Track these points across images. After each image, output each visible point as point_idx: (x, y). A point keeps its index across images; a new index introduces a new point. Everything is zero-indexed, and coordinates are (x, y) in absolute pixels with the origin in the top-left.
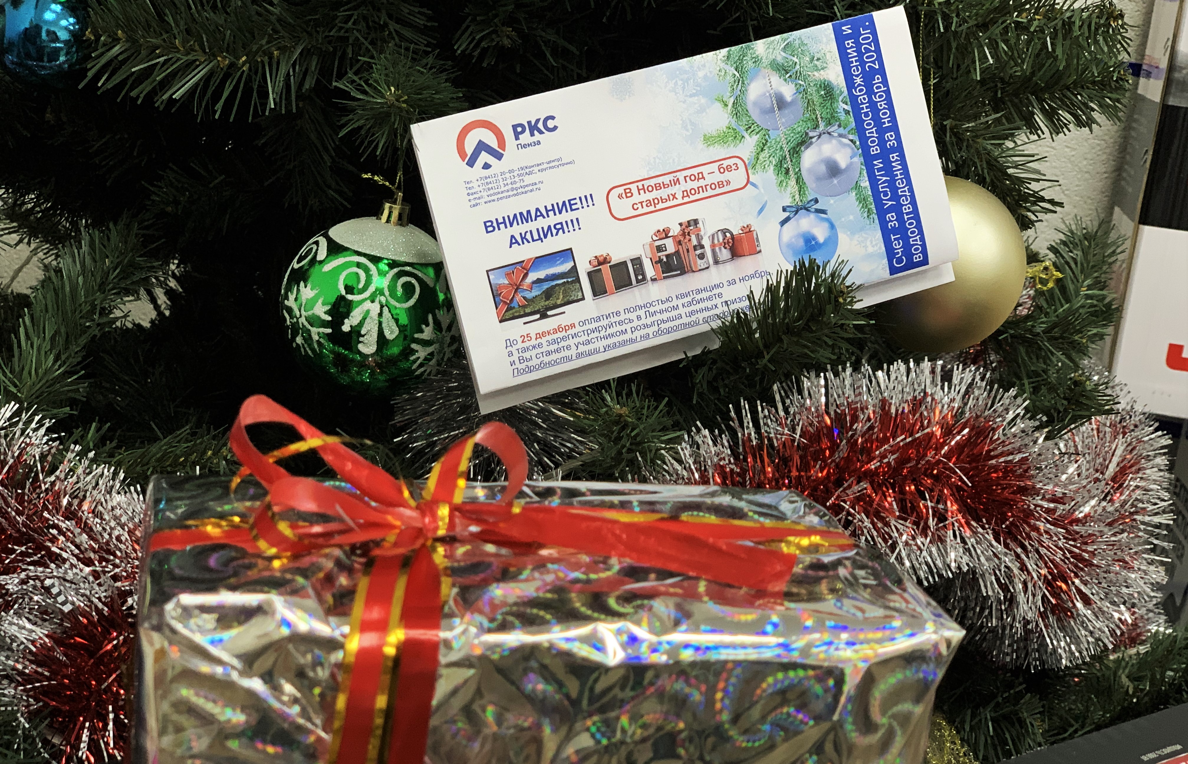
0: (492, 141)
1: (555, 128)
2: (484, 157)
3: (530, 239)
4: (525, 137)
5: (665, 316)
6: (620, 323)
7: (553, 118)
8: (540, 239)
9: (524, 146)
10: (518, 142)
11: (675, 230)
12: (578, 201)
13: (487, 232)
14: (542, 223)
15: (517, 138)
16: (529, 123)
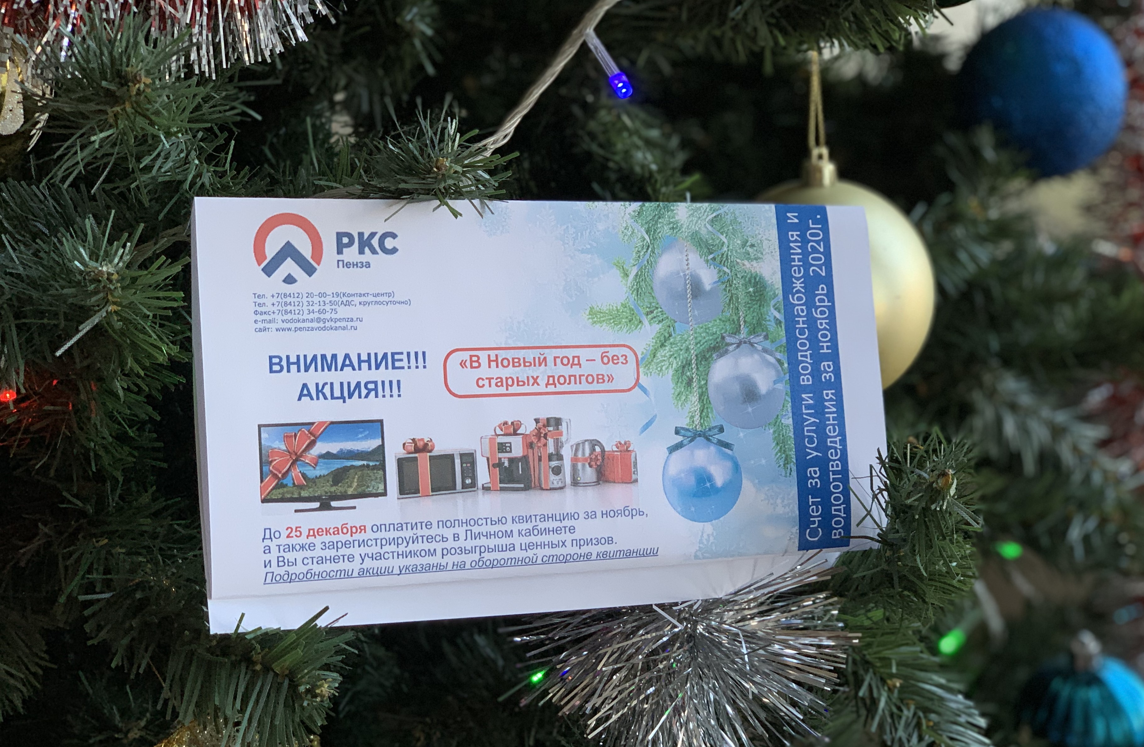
0: (305, 249)
1: (394, 251)
2: (289, 266)
3: (328, 395)
4: (351, 254)
5: (492, 542)
6: (430, 539)
7: (394, 236)
8: (342, 397)
9: (348, 265)
10: (340, 257)
11: (529, 427)
12: (404, 357)
13: (271, 371)
14: (350, 376)
15: (340, 252)
16: (361, 235)
